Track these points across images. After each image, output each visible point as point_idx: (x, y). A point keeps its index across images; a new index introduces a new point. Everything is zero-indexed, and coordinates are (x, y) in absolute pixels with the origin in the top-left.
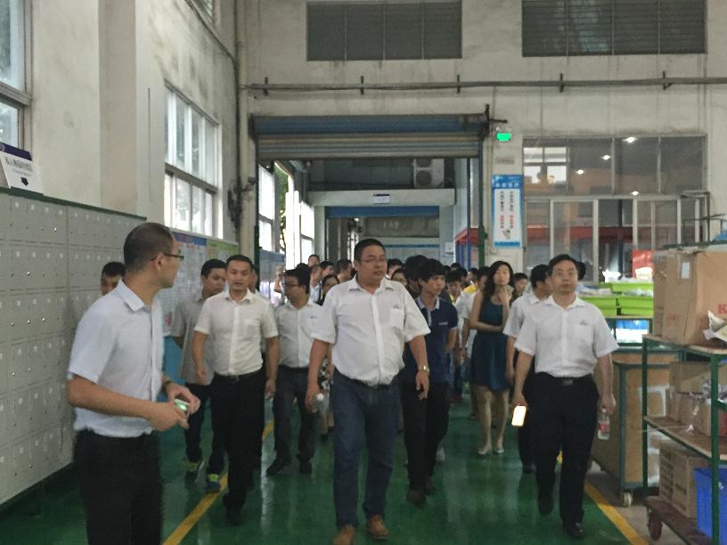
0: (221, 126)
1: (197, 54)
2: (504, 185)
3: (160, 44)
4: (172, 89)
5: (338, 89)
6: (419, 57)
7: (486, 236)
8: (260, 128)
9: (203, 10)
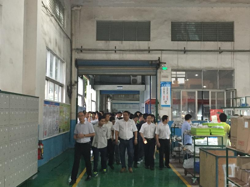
0: (65, 63)
1: (58, 37)
2: (165, 85)
3: (45, 34)
4: (49, 50)
5: (107, 51)
6: (135, 40)
7: (158, 103)
8: (79, 64)
9: (60, 22)
